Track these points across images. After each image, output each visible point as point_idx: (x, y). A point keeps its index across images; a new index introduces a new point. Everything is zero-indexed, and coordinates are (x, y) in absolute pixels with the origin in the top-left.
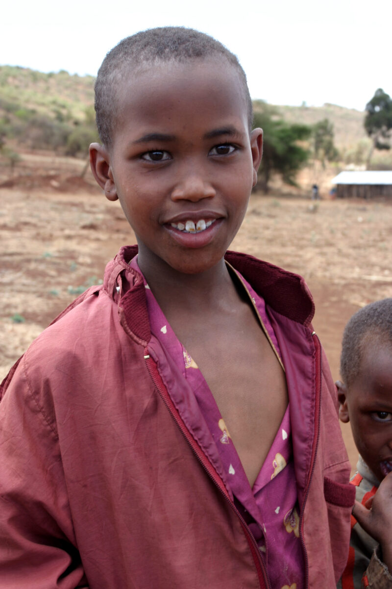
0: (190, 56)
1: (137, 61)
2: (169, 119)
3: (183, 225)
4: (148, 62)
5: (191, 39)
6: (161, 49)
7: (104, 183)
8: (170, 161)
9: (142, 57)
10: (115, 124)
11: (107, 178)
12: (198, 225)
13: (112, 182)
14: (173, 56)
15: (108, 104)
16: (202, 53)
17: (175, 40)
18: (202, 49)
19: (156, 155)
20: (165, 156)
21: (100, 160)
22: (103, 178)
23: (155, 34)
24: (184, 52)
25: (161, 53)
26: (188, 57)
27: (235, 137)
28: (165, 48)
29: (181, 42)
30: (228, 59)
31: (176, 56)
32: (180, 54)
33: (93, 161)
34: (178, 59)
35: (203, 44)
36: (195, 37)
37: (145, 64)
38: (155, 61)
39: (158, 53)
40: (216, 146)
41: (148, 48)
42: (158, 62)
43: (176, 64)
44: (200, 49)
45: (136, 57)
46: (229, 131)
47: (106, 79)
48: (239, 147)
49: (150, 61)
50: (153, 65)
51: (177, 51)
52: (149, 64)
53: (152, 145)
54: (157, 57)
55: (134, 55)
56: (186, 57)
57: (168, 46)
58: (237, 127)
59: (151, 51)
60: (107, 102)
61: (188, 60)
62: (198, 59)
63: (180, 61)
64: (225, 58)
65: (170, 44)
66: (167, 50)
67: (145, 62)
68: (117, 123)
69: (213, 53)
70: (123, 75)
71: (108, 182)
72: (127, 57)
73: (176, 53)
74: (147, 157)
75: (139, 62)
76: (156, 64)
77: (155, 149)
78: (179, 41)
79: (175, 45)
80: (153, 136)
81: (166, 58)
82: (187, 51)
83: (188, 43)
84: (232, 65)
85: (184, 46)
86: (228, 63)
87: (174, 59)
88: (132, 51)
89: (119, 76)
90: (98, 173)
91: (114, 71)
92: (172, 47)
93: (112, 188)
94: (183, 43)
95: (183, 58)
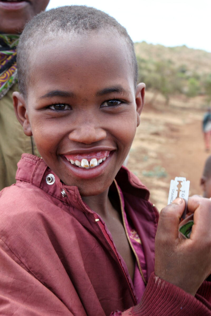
0: (87, 29)
1: (45, 32)
2: (69, 79)
3: (79, 162)
4: (54, 33)
5: (89, 15)
6: (64, 23)
7: (23, 122)
8: (70, 111)
9: (49, 29)
10: (28, 81)
11: (25, 118)
12: (91, 163)
13: (28, 123)
14: (73, 28)
15: (24, 65)
16: (97, 26)
17: (76, 16)
18: (97, 23)
19: (59, 107)
20: (66, 107)
21: (20, 105)
22: (22, 119)
23: (62, 11)
24: (82, 25)
25: (64, 26)
26: (85, 30)
27: (122, 94)
28: (67, 22)
29: (80, 18)
30: (118, 31)
31: (76, 29)
32: (79, 27)
33: (16, 105)
34: (77, 31)
35: (98, 19)
36: (93, 14)
37: (51, 34)
38: (59, 32)
39: (61, 25)
40: (107, 101)
41: (55, 22)
42: (61, 33)
43: (76, 35)
44: (95, 23)
45: (45, 28)
46: (117, 90)
47: (23, 45)
48: (125, 101)
49: (55, 31)
50: (57, 35)
51: (76, 24)
52: (54, 35)
53: (55, 100)
54: (60, 30)
55: (44, 27)
56: (83, 29)
57: (70, 20)
58: (124, 86)
59: (56, 24)
60: (23, 63)
61: (85, 32)
62: (93, 31)
63: (78, 32)
64: (116, 30)
65: (71, 19)
66: (69, 23)
67: (51, 33)
68: (29, 81)
69: (106, 27)
70: (34, 43)
71: (25, 121)
72: (38, 28)
73: (75, 26)
74: (53, 108)
75: (46, 33)
76: (59, 34)
77: (57, 102)
78: (79, 17)
79: (75, 20)
80: (55, 92)
81: (68, 30)
82: (85, 25)
83: (86, 19)
84: (121, 36)
85: (83, 20)
86: (118, 35)
87: (73, 31)
88: (43, 23)
89: (32, 43)
90: (19, 114)
91: (29, 39)
92: (73, 21)
93: (28, 127)
94: (82, 18)
95: (81, 30)
